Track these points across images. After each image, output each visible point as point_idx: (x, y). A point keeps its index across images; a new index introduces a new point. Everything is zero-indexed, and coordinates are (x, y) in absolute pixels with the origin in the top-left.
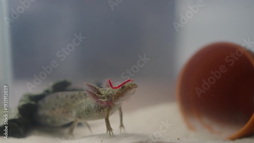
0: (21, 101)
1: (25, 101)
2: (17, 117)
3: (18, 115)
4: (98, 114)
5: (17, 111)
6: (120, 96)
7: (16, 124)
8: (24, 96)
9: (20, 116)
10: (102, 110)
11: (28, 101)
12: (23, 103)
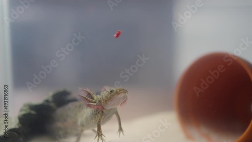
0: (21, 110)
1: (25, 110)
2: (17, 127)
3: (18, 125)
4: (94, 120)
5: (17, 121)
6: (108, 100)
7: (15, 133)
8: (25, 105)
9: (20, 125)
10: (96, 116)
11: (28, 111)
12: (23, 113)
